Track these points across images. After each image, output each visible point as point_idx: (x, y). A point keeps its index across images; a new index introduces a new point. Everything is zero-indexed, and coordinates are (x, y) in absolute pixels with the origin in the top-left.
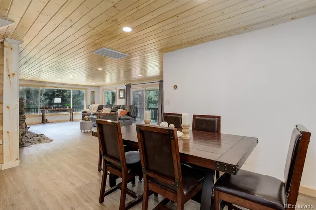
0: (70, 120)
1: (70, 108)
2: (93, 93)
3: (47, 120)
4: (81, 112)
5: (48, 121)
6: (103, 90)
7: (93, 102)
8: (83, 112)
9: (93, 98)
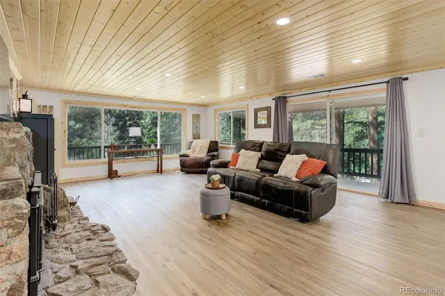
0: (158, 171)
1: (156, 145)
2: (196, 117)
3: (116, 171)
4: (178, 155)
5: (119, 174)
6: (215, 111)
7: (196, 137)
8: (181, 156)
9: (196, 127)
